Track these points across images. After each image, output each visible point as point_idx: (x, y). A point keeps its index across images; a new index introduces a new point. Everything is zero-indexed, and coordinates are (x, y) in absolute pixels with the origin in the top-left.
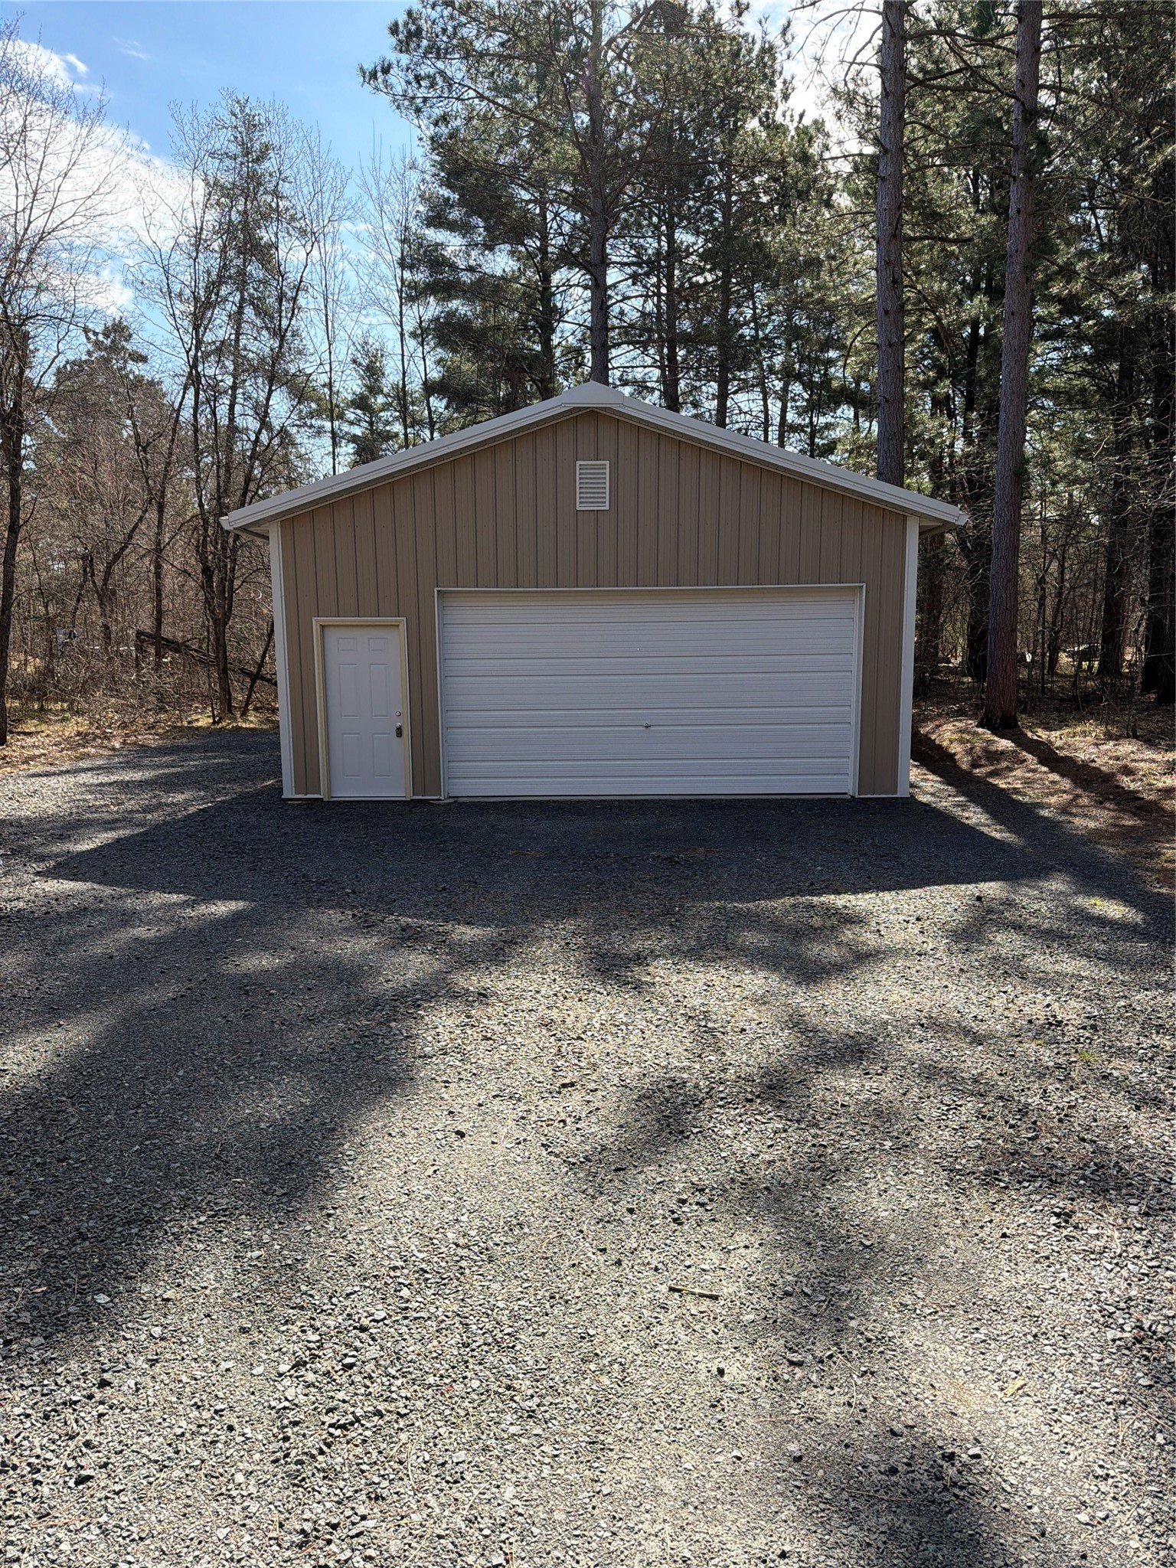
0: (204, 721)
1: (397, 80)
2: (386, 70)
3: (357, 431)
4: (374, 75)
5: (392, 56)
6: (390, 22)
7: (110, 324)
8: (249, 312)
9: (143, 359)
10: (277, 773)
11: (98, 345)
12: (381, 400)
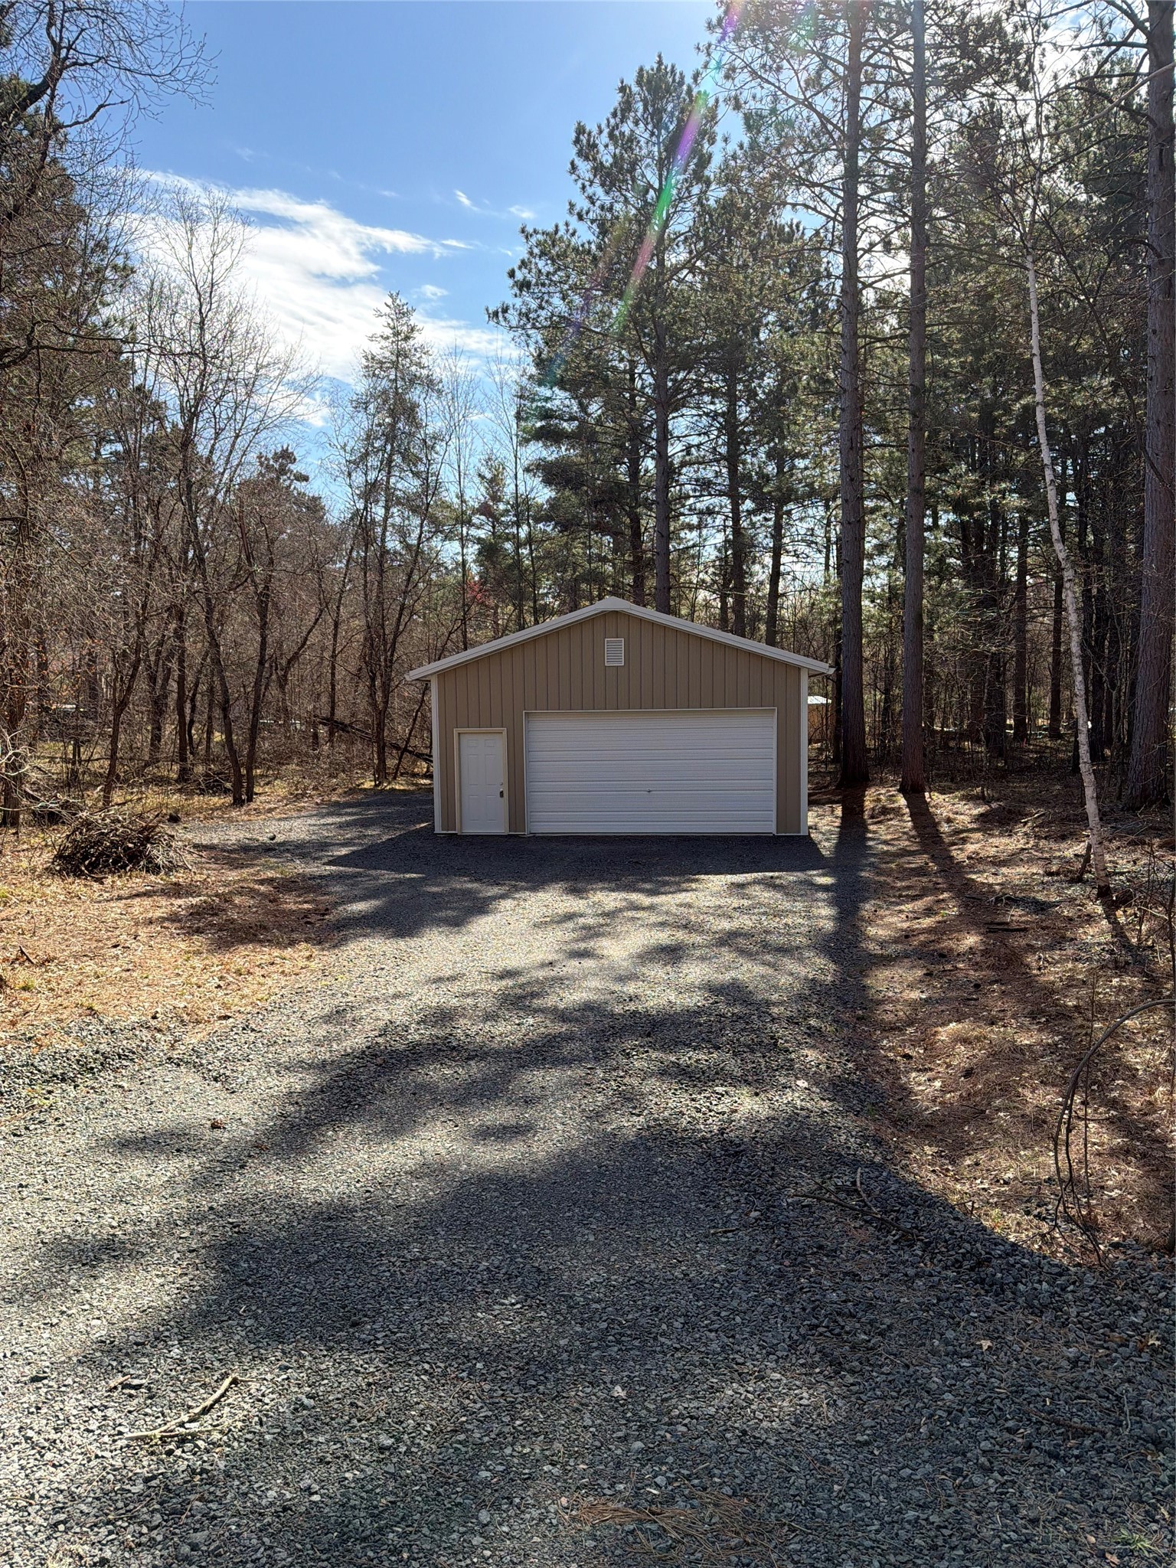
0: (368, 784)
1: (513, 317)
2: (505, 310)
3: (482, 534)
4: (496, 314)
5: (510, 301)
6: (509, 268)
7: (279, 450)
8: (398, 459)
9: (306, 479)
10: (430, 816)
11: (269, 468)
12: (502, 507)
